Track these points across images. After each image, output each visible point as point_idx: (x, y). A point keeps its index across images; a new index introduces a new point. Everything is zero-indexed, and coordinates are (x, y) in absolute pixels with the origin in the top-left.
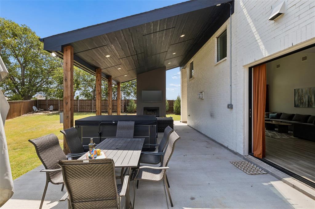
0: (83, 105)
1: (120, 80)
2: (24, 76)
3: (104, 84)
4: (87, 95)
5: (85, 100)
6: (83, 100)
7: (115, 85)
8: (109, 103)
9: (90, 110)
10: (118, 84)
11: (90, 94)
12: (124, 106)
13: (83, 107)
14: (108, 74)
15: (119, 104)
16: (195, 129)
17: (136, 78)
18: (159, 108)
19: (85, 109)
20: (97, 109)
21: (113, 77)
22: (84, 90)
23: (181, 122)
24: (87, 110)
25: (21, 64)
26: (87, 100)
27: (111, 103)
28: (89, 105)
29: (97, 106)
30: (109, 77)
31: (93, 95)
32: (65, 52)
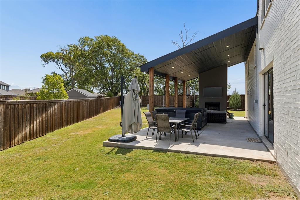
0: (155, 100)
1: (185, 79)
2: (113, 77)
3: (172, 83)
4: (159, 91)
5: (157, 96)
6: (156, 96)
7: (181, 83)
8: (175, 99)
9: (161, 105)
10: (184, 82)
11: (161, 91)
12: (192, 101)
13: (156, 103)
14: (175, 76)
15: (185, 100)
16: (250, 123)
17: (198, 76)
18: (220, 103)
19: (157, 104)
20: (166, 103)
21: (178, 78)
22: (156, 86)
23: (245, 118)
24: (159, 105)
25: (112, 68)
26: (159, 96)
27: (176, 98)
28: (161, 100)
29: (166, 101)
30: (175, 79)
31: (164, 91)
32: (150, 71)
